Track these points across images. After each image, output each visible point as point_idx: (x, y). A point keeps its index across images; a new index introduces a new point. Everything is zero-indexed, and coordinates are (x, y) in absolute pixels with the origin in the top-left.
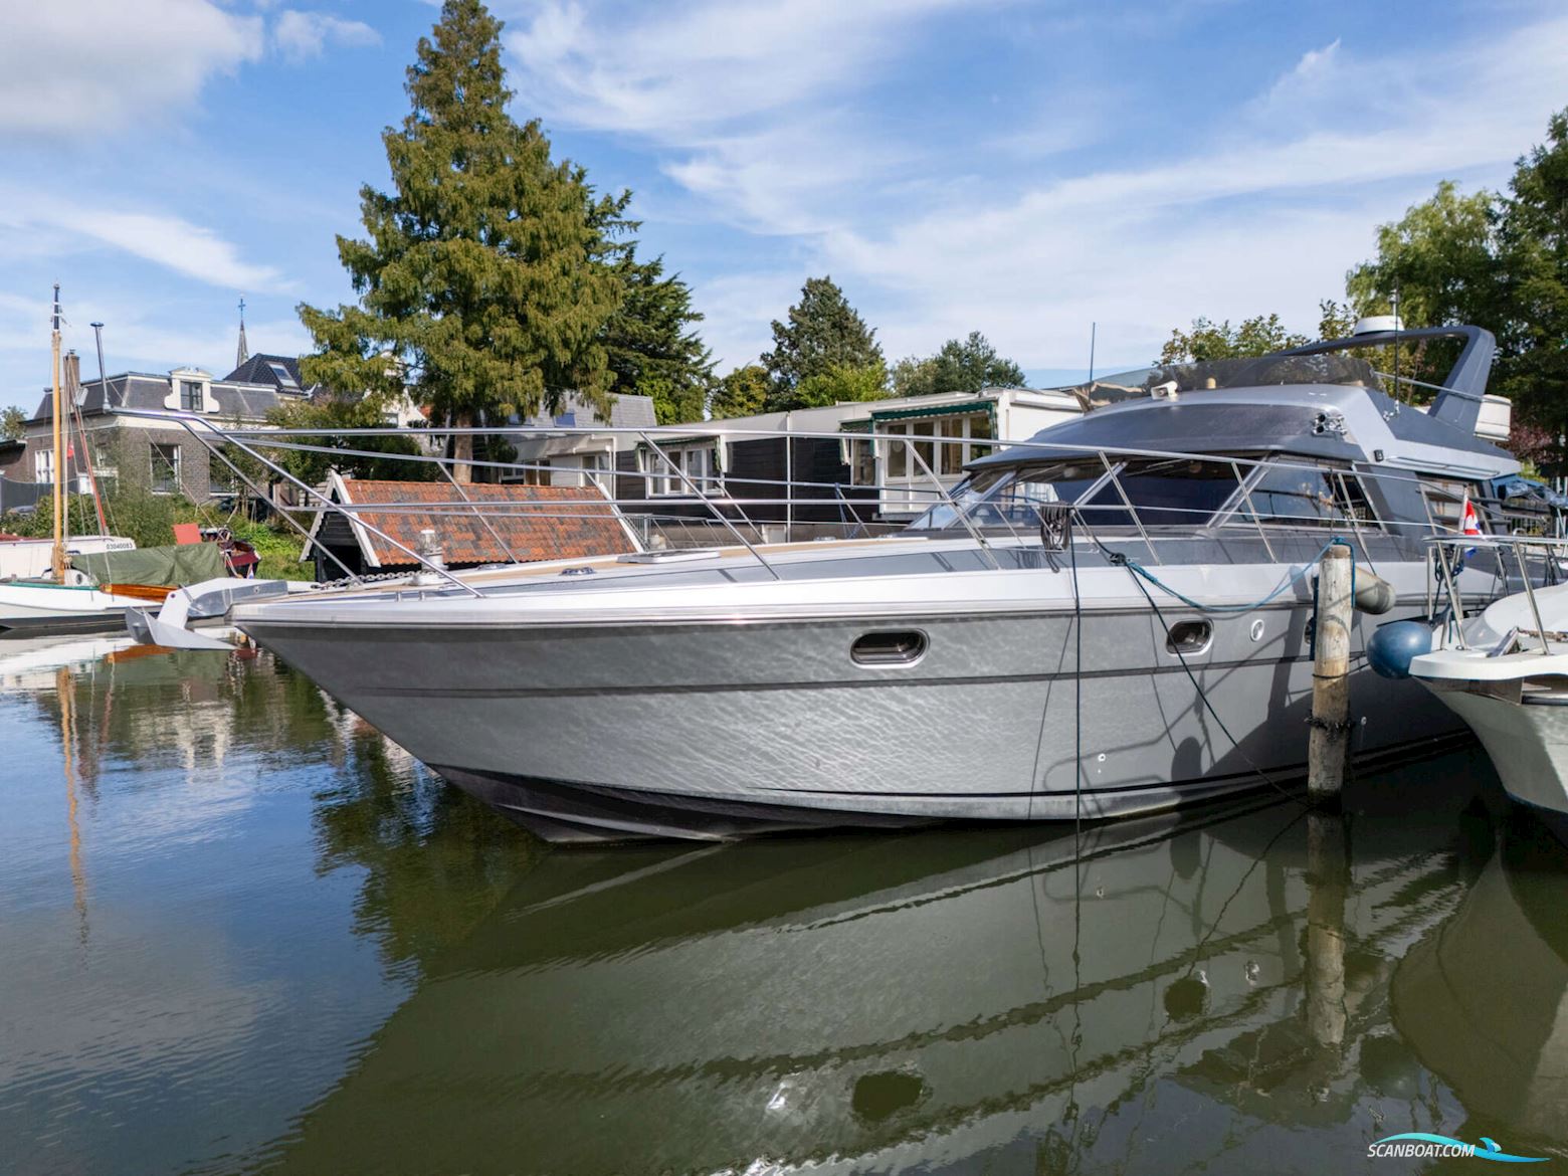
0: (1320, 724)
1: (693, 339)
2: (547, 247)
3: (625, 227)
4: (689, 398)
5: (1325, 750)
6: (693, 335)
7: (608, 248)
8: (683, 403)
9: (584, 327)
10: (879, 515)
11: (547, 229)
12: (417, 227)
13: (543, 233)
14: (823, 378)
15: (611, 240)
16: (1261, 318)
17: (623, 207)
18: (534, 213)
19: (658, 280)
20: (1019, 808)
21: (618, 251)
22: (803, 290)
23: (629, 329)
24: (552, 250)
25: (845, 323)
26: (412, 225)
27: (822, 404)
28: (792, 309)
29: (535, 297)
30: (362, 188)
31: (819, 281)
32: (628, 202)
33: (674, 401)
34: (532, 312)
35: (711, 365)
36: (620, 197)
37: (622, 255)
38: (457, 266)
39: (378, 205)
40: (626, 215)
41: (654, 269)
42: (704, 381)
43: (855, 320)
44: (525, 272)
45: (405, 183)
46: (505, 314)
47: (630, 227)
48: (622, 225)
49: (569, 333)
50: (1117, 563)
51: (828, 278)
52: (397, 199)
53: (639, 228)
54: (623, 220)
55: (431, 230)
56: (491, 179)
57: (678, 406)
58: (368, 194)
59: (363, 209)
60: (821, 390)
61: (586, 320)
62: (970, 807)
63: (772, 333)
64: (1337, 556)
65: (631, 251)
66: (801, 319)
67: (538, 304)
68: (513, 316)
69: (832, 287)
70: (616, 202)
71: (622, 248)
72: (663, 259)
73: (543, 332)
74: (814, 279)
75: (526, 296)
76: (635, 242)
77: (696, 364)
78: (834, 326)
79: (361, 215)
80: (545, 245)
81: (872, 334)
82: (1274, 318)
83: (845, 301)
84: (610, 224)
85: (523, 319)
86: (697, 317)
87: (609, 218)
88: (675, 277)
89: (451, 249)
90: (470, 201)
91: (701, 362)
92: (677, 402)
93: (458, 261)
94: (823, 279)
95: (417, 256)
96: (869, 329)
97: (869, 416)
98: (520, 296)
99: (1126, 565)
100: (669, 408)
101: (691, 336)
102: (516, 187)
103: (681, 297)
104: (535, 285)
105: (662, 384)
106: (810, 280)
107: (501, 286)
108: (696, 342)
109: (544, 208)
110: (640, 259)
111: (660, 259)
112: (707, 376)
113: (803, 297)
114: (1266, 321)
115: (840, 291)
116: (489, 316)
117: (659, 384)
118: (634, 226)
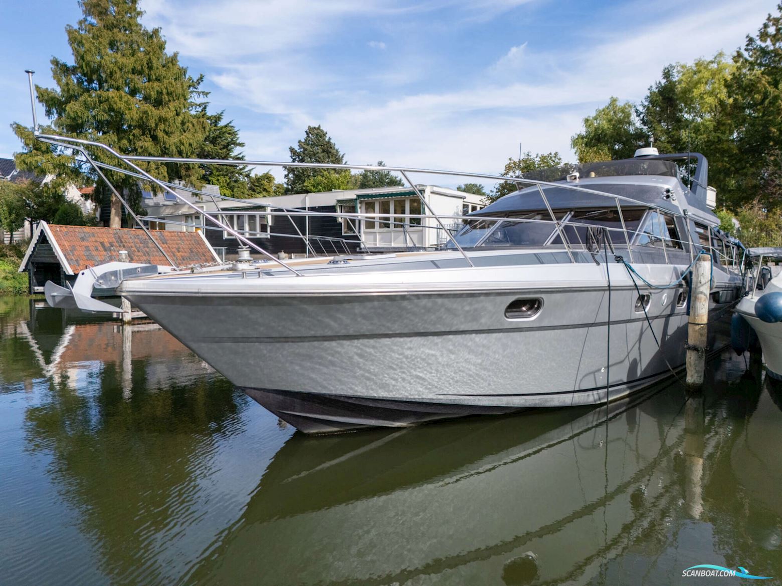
0: (695, 349)
1: (240, 156)
2: (167, 99)
3: (201, 94)
4: (239, 187)
5: (697, 362)
6: (240, 154)
7: (192, 105)
8: (235, 190)
9: (190, 145)
10: (361, 249)
11: (167, 88)
12: (86, 83)
13: (164, 91)
14: (320, 178)
15: (193, 101)
16: (551, 154)
17: (199, 83)
18: (158, 80)
19: (222, 123)
20: (567, 400)
21: (198, 107)
22: (306, 132)
23: (206, 148)
24: (169, 101)
25: (330, 150)
26: (82, 82)
27: (319, 191)
28: (300, 142)
29: (162, 126)
30: (52, 58)
31: (315, 128)
32: (202, 81)
33: (230, 189)
34: (160, 134)
35: (250, 170)
36: (197, 78)
37: (200, 109)
38: (114, 105)
39: (61, 70)
40: (201, 88)
41: (218, 118)
42: (246, 178)
43: (334, 148)
44: (155, 112)
45: (81, 57)
46: (143, 134)
47: (204, 95)
48: (199, 93)
49: (182, 147)
50: (618, 262)
51: (320, 126)
52: (73, 66)
53: (208, 95)
54: (200, 90)
55: (94, 85)
56: (132, 59)
57: (233, 191)
58: (56, 62)
59: (53, 71)
60: (318, 184)
61: (191, 141)
62: (546, 401)
63: (289, 154)
64: (704, 260)
65: (205, 108)
66: (306, 147)
67: (164, 130)
68: (149, 136)
69: (322, 131)
70: (195, 81)
71: (200, 106)
72: (224, 112)
73: (167, 146)
74: (312, 126)
75: (157, 125)
76: (208, 103)
77: (241, 169)
78: (324, 151)
79: (51, 74)
80: (166, 98)
81: (343, 156)
82: (556, 154)
83: (330, 139)
84: (192, 92)
85: (155, 138)
86: (242, 145)
87: (191, 89)
88: (230, 123)
89: (110, 96)
90: (121, 70)
91: (244, 168)
92: (232, 189)
93: (116, 103)
94: (317, 126)
95: (89, 99)
96: (341, 153)
97: (355, 197)
98: (153, 125)
99: (624, 262)
100: (228, 192)
101: (239, 154)
102: (147, 64)
103: (233, 134)
104: (162, 120)
105: (223, 179)
106: (309, 127)
107: (142, 118)
108: (243, 157)
109: (164, 77)
110: (210, 112)
111: (222, 113)
112: (248, 176)
113: (306, 136)
114: (553, 155)
115: (326, 133)
116: (134, 135)
117: (222, 179)
118: (206, 94)
